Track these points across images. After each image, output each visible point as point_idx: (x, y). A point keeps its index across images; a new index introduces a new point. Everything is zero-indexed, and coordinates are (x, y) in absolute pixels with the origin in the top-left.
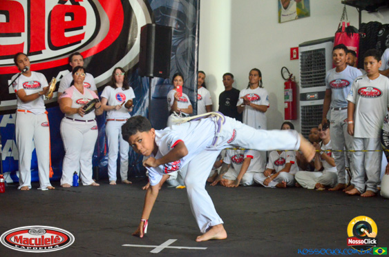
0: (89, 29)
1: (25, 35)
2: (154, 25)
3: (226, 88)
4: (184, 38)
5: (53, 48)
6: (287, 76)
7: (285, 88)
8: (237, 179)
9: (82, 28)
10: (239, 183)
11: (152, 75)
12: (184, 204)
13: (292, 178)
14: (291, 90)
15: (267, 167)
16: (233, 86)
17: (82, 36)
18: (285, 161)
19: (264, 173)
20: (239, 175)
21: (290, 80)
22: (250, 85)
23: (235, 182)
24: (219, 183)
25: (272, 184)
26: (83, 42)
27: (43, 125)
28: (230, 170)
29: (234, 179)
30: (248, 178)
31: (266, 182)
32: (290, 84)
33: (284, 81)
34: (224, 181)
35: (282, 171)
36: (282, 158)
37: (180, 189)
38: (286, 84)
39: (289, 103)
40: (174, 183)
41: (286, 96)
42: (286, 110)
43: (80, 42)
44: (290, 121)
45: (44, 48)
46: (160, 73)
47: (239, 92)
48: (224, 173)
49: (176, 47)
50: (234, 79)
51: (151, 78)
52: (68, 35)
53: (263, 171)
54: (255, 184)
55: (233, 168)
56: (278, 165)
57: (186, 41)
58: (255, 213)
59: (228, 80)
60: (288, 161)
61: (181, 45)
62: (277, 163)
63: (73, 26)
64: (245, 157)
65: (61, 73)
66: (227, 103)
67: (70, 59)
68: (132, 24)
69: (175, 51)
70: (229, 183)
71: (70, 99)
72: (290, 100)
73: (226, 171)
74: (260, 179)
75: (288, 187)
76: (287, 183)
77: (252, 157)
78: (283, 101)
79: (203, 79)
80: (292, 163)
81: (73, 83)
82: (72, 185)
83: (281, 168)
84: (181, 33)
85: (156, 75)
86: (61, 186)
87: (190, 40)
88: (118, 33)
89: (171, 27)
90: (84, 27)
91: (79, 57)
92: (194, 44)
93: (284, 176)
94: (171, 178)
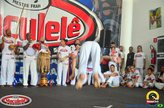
0: (81, 31)
1: (59, 33)
2: (105, 30)
3: (130, 52)
4: (115, 34)
5: (69, 37)
6: (152, 48)
7: (151, 53)
8: (133, 85)
9: (79, 31)
10: (134, 86)
11: (104, 47)
12: (114, 93)
13: (153, 85)
14: (153, 53)
15: (144, 81)
16: (133, 51)
17: (79, 34)
18: (151, 79)
19: (143, 83)
20: (134, 83)
21: (153, 50)
22: (138, 52)
23: (132, 86)
24: (127, 86)
25: (146, 87)
26: (79, 35)
27: (65, 64)
28: (131, 81)
29: (132, 84)
30: (137, 85)
31: (144, 86)
32: (153, 51)
33: (151, 50)
34: (128, 85)
35: (150, 82)
36: (150, 78)
37: (112, 87)
38: (152, 51)
39: (153, 58)
40: (110, 85)
41: (152, 56)
42: (152, 60)
43: (78, 36)
44: (153, 64)
45: (66, 38)
46: (107, 46)
47: (134, 54)
48: (128, 82)
49: (112, 37)
50: (133, 49)
51: (103, 48)
52: (74, 33)
53: (143, 82)
54: (140, 87)
55: (132, 80)
56: (148, 80)
57: (115, 35)
58: (141, 97)
59: (131, 49)
60: (152, 79)
61: (114, 37)
62: (148, 79)
63: (76, 30)
64: (136, 77)
65: (71, 46)
66: (130, 57)
67: (75, 41)
68: (97, 29)
69: (112, 39)
70: (130, 86)
71: (74, 55)
72: (153, 57)
73: (129, 82)
74: (141, 85)
75: (152, 88)
76: (151, 87)
77: (139, 77)
78: (151, 57)
79: (122, 48)
80: (154, 80)
81: (76, 50)
82: (74, 84)
83: (149, 81)
84: (114, 33)
85: (105, 47)
86: (71, 85)
87: (117, 35)
88: (92, 32)
89: (111, 31)
90: (80, 30)
91: (78, 41)
92: (118, 37)
93: (151, 84)
94: (109, 83)
